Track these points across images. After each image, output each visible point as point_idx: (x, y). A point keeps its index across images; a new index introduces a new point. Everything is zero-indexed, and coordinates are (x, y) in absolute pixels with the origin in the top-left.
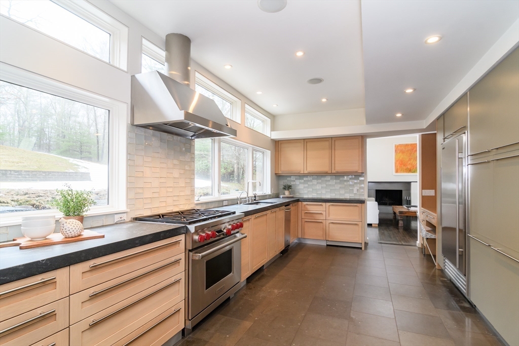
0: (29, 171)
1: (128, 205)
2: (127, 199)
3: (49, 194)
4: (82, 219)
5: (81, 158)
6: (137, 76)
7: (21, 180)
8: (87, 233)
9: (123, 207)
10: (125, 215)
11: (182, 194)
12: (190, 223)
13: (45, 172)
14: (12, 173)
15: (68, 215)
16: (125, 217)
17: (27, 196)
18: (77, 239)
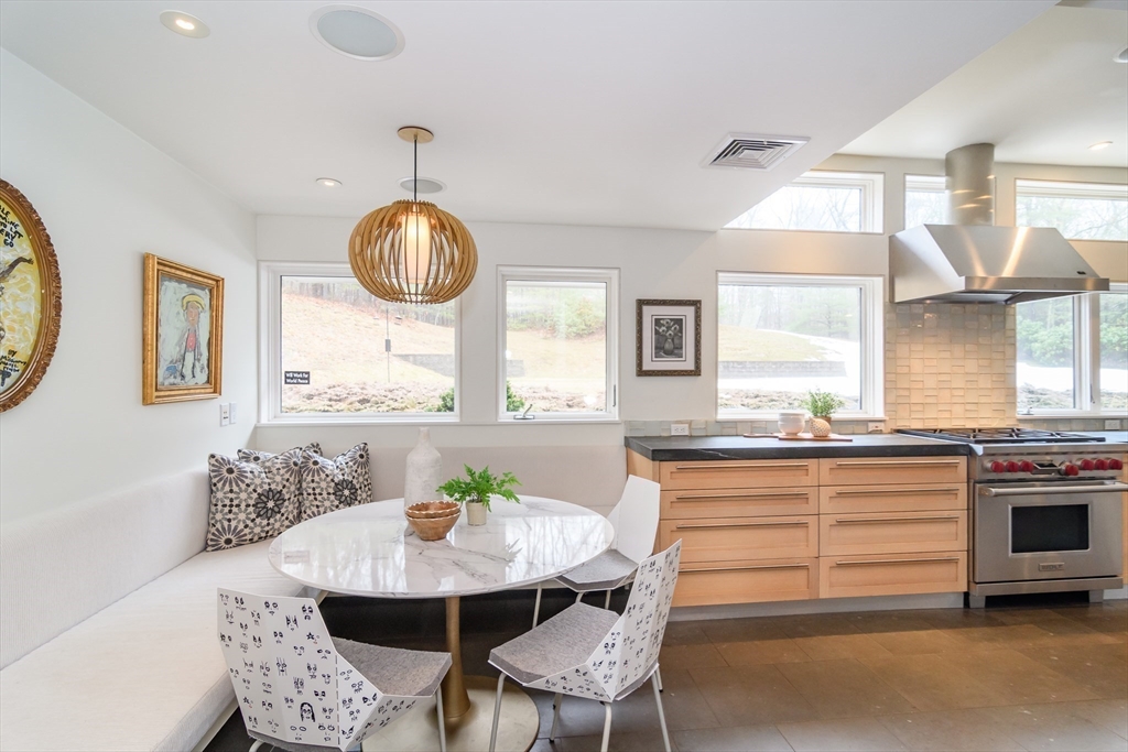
0: (754, 362)
1: (886, 411)
2: (885, 403)
3: (784, 398)
4: (829, 420)
5: (830, 335)
6: (900, 235)
7: (745, 377)
8: (833, 436)
9: (879, 413)
10: (882, 424)
11: (983, 400)
12: (977, 442)
13: (775, 363)
14: (736, 365)
15: (816, 415)
16: (881, 426)
17: (758, 399)
18: (824, 438)
